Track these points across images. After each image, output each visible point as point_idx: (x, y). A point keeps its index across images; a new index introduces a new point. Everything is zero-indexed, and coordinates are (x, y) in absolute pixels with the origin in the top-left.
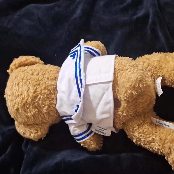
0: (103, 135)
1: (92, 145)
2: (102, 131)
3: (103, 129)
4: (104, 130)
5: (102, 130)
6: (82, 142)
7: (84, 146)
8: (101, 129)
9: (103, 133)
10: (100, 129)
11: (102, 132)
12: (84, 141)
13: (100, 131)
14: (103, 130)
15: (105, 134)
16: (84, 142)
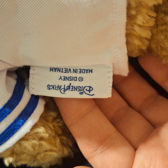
0: (84, 96)
1: (46, 151)
2: (75, 84)
3: (75, 71)
4: (81, 75)
5: (75, 79)
6: (7, 150)
7: (16, 161)
8: (68, 75)
9: (81, 90)
10: (65, 79)
11: (75, 88)
12: (14, 145)
13: (67, 83)
14: (78, 75)
15: (90, 89)
16: (12, 152)
